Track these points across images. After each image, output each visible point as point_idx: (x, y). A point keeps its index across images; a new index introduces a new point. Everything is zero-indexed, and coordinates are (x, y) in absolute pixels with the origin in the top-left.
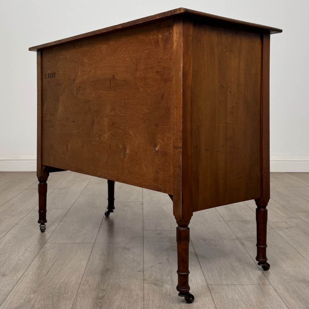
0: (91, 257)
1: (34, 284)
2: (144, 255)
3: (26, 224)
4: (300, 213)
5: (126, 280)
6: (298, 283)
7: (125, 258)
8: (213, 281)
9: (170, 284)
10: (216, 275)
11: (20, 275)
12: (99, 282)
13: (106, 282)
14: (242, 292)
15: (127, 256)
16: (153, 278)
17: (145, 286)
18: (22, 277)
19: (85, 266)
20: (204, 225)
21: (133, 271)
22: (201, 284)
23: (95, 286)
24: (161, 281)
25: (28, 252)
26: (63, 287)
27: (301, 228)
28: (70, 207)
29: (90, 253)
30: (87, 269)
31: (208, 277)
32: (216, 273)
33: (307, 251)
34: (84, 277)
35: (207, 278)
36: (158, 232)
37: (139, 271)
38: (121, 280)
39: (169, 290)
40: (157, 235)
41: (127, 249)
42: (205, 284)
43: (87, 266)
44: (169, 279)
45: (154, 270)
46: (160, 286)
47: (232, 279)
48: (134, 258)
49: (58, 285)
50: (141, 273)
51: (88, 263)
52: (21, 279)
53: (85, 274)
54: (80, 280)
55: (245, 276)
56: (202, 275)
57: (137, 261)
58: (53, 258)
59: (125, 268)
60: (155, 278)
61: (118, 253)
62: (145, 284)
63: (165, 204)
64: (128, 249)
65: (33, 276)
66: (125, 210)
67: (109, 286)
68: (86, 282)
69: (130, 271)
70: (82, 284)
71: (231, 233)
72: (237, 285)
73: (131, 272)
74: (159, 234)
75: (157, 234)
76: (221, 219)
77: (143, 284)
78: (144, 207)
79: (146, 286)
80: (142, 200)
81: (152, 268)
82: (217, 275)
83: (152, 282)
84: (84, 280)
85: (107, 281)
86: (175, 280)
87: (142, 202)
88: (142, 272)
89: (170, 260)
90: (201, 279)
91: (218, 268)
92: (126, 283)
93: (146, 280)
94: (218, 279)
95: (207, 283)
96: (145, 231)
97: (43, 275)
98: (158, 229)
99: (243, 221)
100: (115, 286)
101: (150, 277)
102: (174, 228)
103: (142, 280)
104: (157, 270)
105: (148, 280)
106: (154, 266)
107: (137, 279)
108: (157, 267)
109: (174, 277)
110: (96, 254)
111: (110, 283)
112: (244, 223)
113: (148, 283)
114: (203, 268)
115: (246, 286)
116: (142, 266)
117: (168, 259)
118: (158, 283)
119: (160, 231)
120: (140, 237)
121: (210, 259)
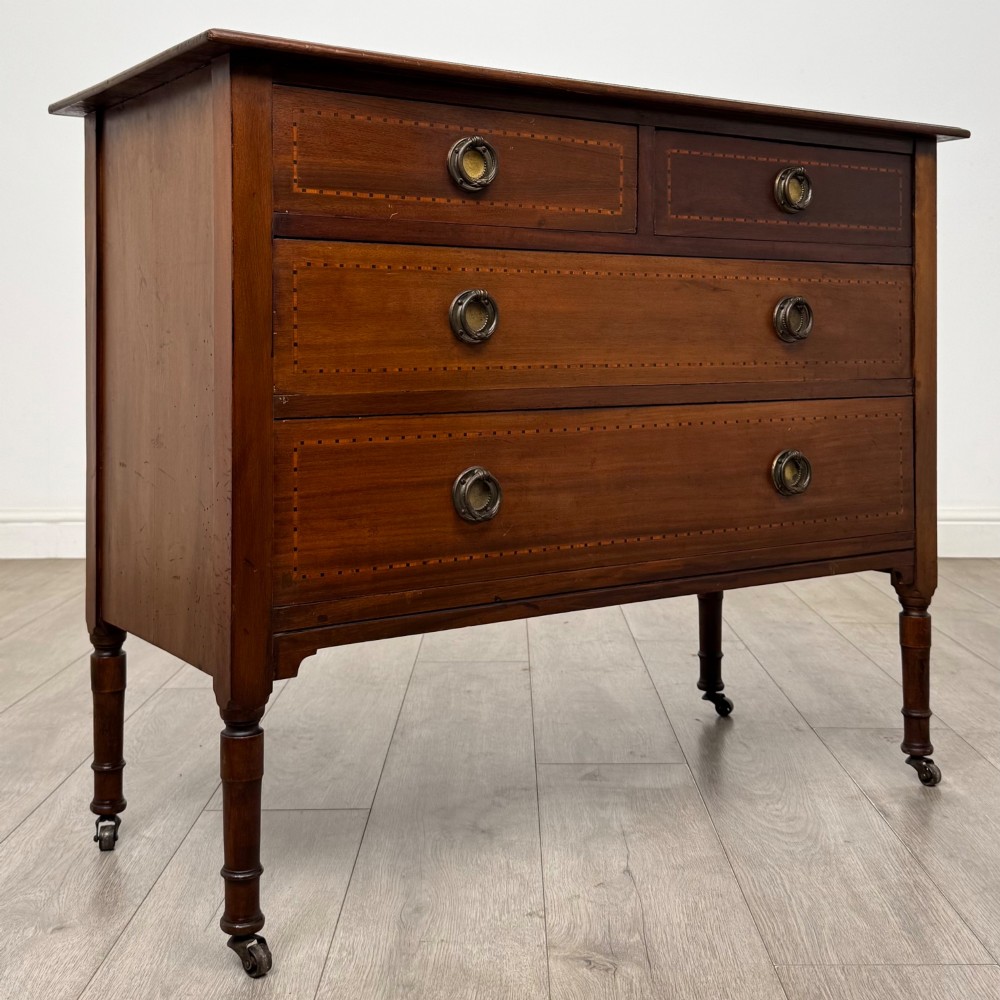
0: (360, 860)
1: (166, 960)
2: (544, 854)
3: (135, 742)
5: (486, 946)
7: (478, 865)
8: (791, 948)
9: (639, 964)
10: (799, 929)
11: (117, 926)
12: (391, 953)
13: (415, 954)
14: (899, 993)
15: (484, 857)
16: (580, 938)
17: (553, 970)
18: (124, 937)
19: (340, 892)
20: (745, 745)
21: (508, 912)
22: (750, 961)
23: (377, 969)
24: (608, 950)
25: (144, 840)
29: (357, 846)
30: (348, 906)
31: (774, 935)
32: (799, 920)
34: (340, 933)
36: (589, 769)
37: (530, 914)
38: (469, 947)
39: (638, 984)
40: (585, 783)
41: (483, 832)
42: (764, 962)
43: (349, 894)
44: (638, 942)
45: (583, 911)
46: (607, 970)
47: (857, 943)
48: (508, 866)
50: (537, 920)
51: (353, 882)
52: (121, 942)
53: (341, 923)
54: (326, 946)
55: (904, 933)
56: (752, 928)
57: (522, 877)
59: (480, 902)
60: (585, 940)
61: (452, 846)
62: (551, 961)
63: (606, 671)
64: (489, 833)
65: (160, 931)
66: (469, 692)
67: (426, 967)
68: (344, 954)
69: (497, 914)
70: (330, 964)
72: (880, 968)
73: (503, 918)
74: (591, 777)
75: (583, 779)
76: (802, 725)
77: (545, 963)
78: (535, 681)
79: (557, 968)
80: (525, 658)
81: (575, 902)
82: (803, 928)
83: (577, 955)
84: (337, 944)
85: (420, 952)
86: (656, 947)
87: (527, 664)
88: (541, 917)
89: (634, 873)
90: (750, 944)
91: (804, 901)
92: (486, 957)
93: (555, 947)
94: (808, 945)
95: (772, 960)
96: (541, 768)
97: (194, 929)
98: (589, 760)
99: (880, 731)
100: (449, 967)
101: (570, 934)
102: (643, 756)
103: (540, 946)
104: (590, 911)
105: (564, 948)
106: (581, 895)
107: (523, 944)
108: (592, 899)
109: (653, 936)
110: (377, 850)
111: (432, 958)
112: (882, 737)
113: (565, 958)
114: (754, 904)
115: (910, 968)
116: (539, 895)
117: (627, 871)
118: (597, 957)
119: (596, 767)
120: (526, 789)
121: (777, 868)
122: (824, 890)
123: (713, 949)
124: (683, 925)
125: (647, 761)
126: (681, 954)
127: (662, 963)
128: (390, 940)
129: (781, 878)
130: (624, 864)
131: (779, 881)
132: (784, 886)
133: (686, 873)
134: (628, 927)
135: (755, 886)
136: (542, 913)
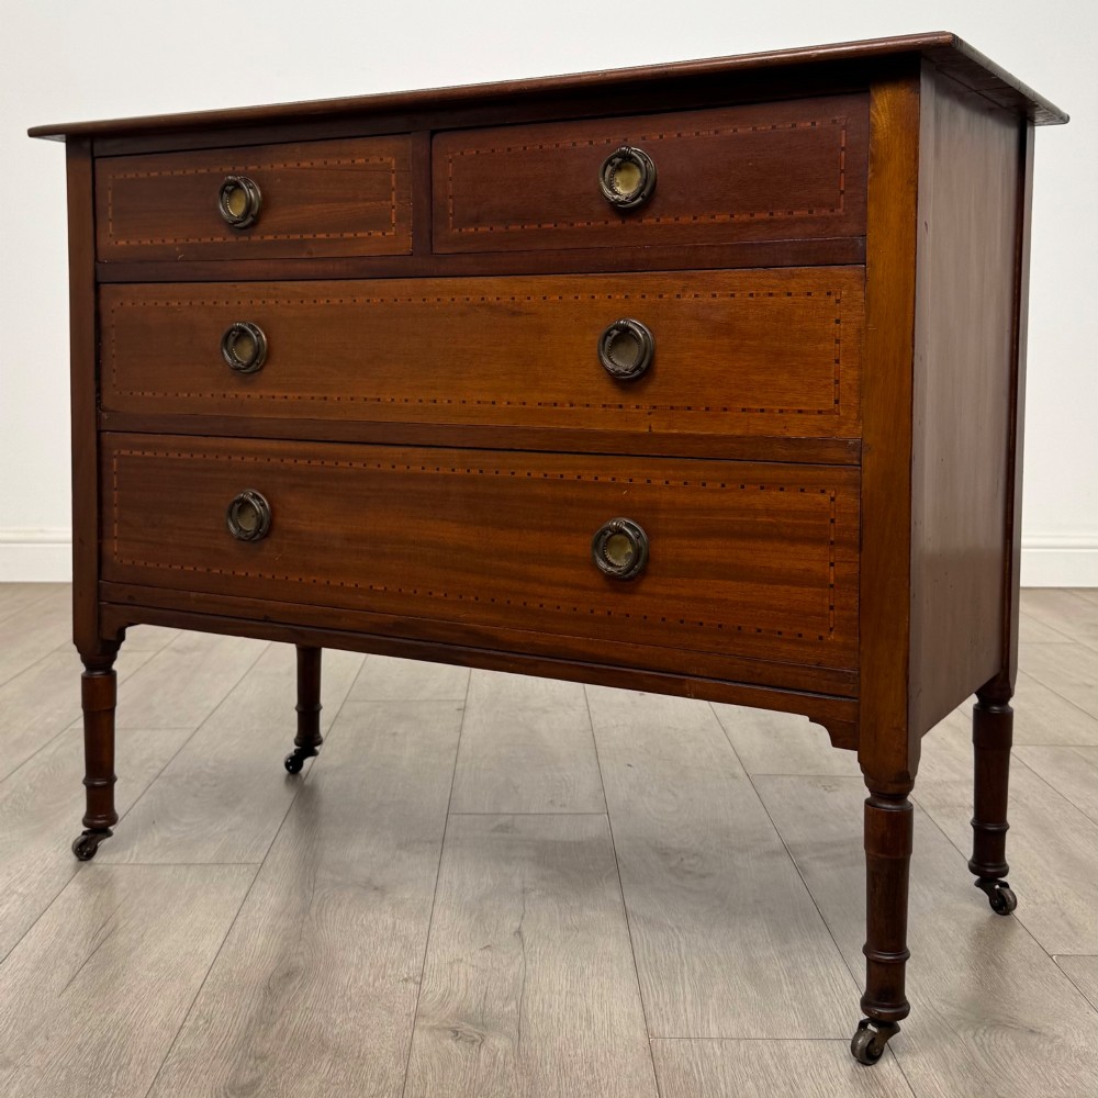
0: (240, 920)
1: (11, 1029)
2: (435, 914)
3: (28, 788)
4: (1029, 748)
5: (352, 1015)
6: (987, 1035)
7: (363, 925)
8: (671, 1021)
9: (508, 1035)
10: (685, 998)
12: (250, 1022)
13: (275, 1023)
14: (774, 1071)
15: (371, 917)
16: (452, 1007)
17: (417, 1042)
19: (210, 956)
20: (674, 794)
21: (383, 978)
22: (625, 1033)
23: (231, 1040)
24: (480, 1019)
25: (15, 896)
26: (115, 1041)
27: (1026, 806)
28: (202, 719)
29: (240, 903)
30: (215, 970)
31: (656, 1004)
32: (688, 988)
33: (1038, 900)
34: (201, 1000)
35: (650, 1008)
36: (503, 820)
37: (406, 980)
38: (333, 1016)
39: (502, 1058)
40: (497, 835)
41: (376, 889)
42: (640, 1035)
43: (220, 957)
44: (512, 1011)
45: (462, 976)
46: (473, 1042)
47: (742, 1015)
48: (394, 927)
49: (98, 1033)
50: (412, 986)
51: (226, 944)
53: (204, 990)
54: (183, 1014)
55: (794, 1004)
56: (636, 996)
57: (406, 938)
58: (100, 925)
59: (356, 966)
60: (458, 1008)
61: (340, 905)
62: (416, 1032)
63: (545, 711)
64: (380, 890)
65: (11, 996)
66: (395, 734)
67: (283, 1039)
68: (201, 1022)
69: (371, 979)
70: (184, 1032)
71: (770, 825)
72: (760, 1042)
73: (377, 984)
74: (503, 828)
75: (494, 831)
76: (739, 770)
77: (410, 1034)
78: (466, 723)
79: (422, 1039)
80: (462, 697)
81: (455, 967)
82: (689, 997)
83: (445, 1025)
84: (195, 1013)
85: (281, 1021)
86: (530, 1017)
87: (463, 703)
88: (417, 983)
89: (525, 934)
90: (629, 1014)
91: (697, 968)
92: (348, 1027)
93: (424, 1016)
94: (690, 1016)
95: (648, 1032)
96: (452, 818)
97: (48, 994)
98: (505, 809)
99: (819, 778)
100: (308, 1038)
101: (443, 1003)
102: (563, 805)
103: (409, 1015)
104: (470, 977)
105: (433, 1017)
106: (465, 959)
107: (391, 1011)
108: (474, 964)
109: (530, 1005)
110: (259, 909)
111: (292, 1027)
112: (819, 785)
113: (432, 1029)
114: (643, 969)
115: (791, 1043)
116: (420, 958)
117: (519, 932)
118: (466, 1027)
119: (510, 817)
120: (431, 842)
121: (676, 930)
122: (721, 955)
123: (589, 1021)
124: (564, 993)
125: (565, 810)
126: (555, 1024)
127: (533, 1036)
128: (252, 1007)
129: (679, 942)
130: (517, 925)
131: (675, 945)
132: (679, 950)
133: (580, 935)
134: (505, 995)
135: (649, 951)
136: (418, 979)
